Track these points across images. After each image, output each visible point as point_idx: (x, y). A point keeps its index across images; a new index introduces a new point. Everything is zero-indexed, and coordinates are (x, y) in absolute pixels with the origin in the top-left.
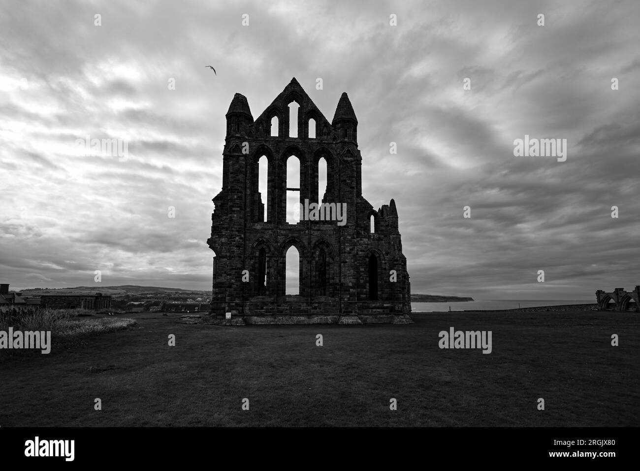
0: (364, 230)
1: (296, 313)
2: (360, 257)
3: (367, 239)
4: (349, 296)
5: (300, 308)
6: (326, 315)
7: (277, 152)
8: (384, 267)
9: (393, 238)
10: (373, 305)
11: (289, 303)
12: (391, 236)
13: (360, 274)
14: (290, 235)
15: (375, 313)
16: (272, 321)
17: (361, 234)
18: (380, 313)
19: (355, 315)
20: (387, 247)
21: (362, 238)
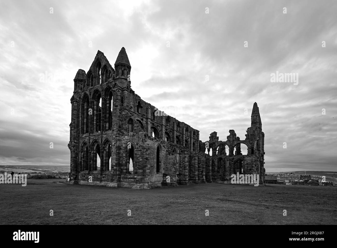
0: (126, 131)
1: (96, 179)
2: (124, 148)
3: (127, 136)
4: (113, 171)
5: (98, 177)
6: (108, 181)
7: (90, 94)
8: (136, 153)
9: (141, 134)
10: (129, 177)
11: (94, 174)
12: (140, 133)
13: (123, 158)
14: (94, 138)
15: (130, 181)
16: (86, 183)
17: (124, 133)
18: (132, 182)
19: (116, 182)
20: (137, 140)
21: (125, 136)
